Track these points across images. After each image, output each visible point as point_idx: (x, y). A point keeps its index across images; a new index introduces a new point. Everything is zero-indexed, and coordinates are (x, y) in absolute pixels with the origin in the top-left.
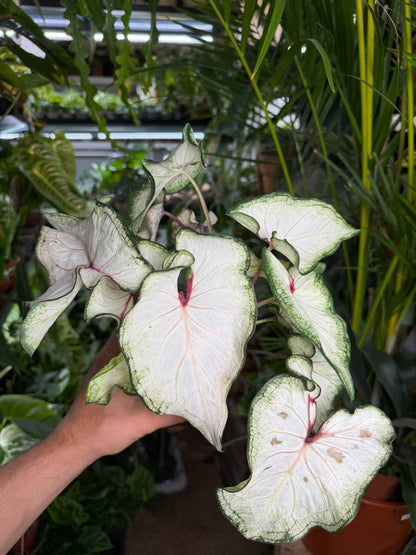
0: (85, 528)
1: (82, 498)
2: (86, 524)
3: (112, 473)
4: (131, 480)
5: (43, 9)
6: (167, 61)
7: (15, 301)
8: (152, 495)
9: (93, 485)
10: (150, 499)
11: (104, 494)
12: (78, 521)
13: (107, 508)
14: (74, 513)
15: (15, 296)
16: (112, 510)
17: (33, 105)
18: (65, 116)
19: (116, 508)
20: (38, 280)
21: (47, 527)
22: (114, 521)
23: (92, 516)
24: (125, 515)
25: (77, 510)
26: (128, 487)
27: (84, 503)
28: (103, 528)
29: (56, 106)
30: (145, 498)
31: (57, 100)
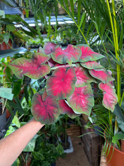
0: (44, 161)
1: (43, 153)
2: (44, 160)
3: (51, 146)
4: (57, 148)
5: (30, 18)
6: (63, 29)
7: (24, 96)
8: (63, 153)
9: (46, 149)
10: (63, 154)
11: (49, 152)
12: (42, 159)
13: (50, 156)
14: (41, 157)
15: (24, 95)
16: (51, 157)
17: (28, 44)
18: (36, 46)
19: (53, 156)
20: (30, 91)
21: (33, 160)
22: (52, 160)
23: (46, 158)
24: (55, 158)
25: (42, 156)
26: (56, 150)
27: (44, 154)
28: (49, 162)
29: (34, 44)
30: (61, 154)
31: (34, 42)
